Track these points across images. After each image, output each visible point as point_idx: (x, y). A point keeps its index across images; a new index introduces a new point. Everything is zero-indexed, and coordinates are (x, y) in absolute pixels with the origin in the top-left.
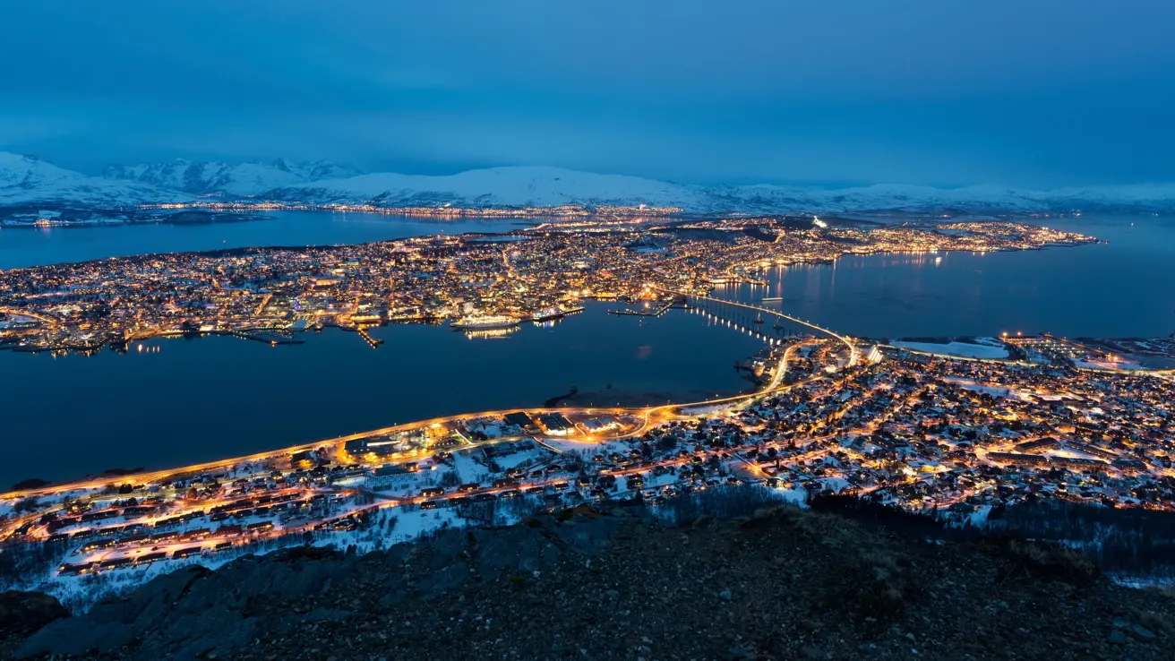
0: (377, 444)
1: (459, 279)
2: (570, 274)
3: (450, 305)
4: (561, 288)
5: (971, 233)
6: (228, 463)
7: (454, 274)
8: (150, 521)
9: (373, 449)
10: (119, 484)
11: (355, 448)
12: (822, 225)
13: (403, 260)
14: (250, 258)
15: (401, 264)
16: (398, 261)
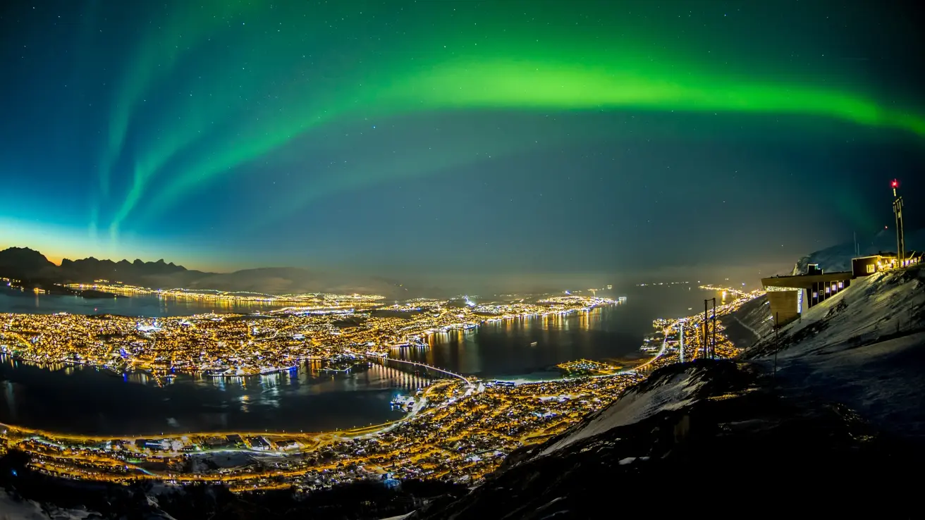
0: (152, 444)
1: (216, 344)
2: (291, 343)
3: (209, 362)
4: (283, 353)
5: (556, 304)
6: (84, 439)
7: (215, 341)
8: (55, 457)
9: (149, 446)
10: (45, 435)
11: (141, 444)
12: (472, 304)
13: (185, 330)
14: (107, 321)
15: (184, 332)
16: (182, 330)
